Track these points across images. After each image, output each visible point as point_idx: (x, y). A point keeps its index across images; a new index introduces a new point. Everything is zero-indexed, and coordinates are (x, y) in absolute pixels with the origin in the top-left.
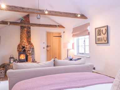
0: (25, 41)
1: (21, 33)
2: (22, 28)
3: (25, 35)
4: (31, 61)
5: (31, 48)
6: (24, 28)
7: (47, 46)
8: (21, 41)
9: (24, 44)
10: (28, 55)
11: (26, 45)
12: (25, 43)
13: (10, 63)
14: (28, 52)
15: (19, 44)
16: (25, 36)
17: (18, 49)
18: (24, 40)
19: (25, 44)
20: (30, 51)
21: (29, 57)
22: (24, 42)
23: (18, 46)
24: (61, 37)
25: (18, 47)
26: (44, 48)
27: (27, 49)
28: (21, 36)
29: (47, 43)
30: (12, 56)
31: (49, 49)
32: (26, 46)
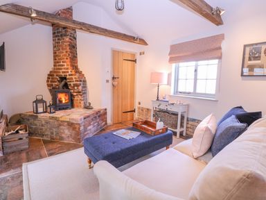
0: (68, 65)
1: (55, 47)
2: (56, 36)
3: (66, 52)
4: (82, 106)
5: (81, 81)
6: (61, 36)
7: (114, 78)
8: (54, 66)
9: (63, 72)
10: (75, 94)
11: (70, 73)
12: (68, 69)
13: (37, 113)
14: (76, 88)
15: (51, 72)
16: (65, 55)
17: (48, 81)
18: (63, 62)
19: (68, 72)
20: (80, 88)
21: (77, 99)
22: (65, 67)
23: (49, 75)
24: (135, 61)
25: (48, 78)
26: (107, 81)
27: (72, 83)
28: (55, 53)
29: (113, 72)
30: (39, 98)
31: (116, 83)
32: (69, 75)
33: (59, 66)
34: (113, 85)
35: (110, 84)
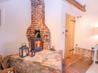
0: (41, 23)
1: (32, 12)
2: (33, 6)
3: (40, 15)
4: (49, 48)
6: (37, 5)
8: (32, 24)
10: (44, 41)
11: (42, 28)
12: (41, 25)
14: (45, 37)
15: (29, 27)
16: (39, 17)
17: (27, 33)
18: (37, 21)
19: (41, 27)
20: (48, 37)
21: (46, 44)
22: (39, 24)
23: (28, 29)
25: (28, 31)
27: (43, 34)
28: (32, 16)
29: (66, 27)
32: (42, 29)
33: (35, 23)
34: (66, 35)
35: (64, 35)
